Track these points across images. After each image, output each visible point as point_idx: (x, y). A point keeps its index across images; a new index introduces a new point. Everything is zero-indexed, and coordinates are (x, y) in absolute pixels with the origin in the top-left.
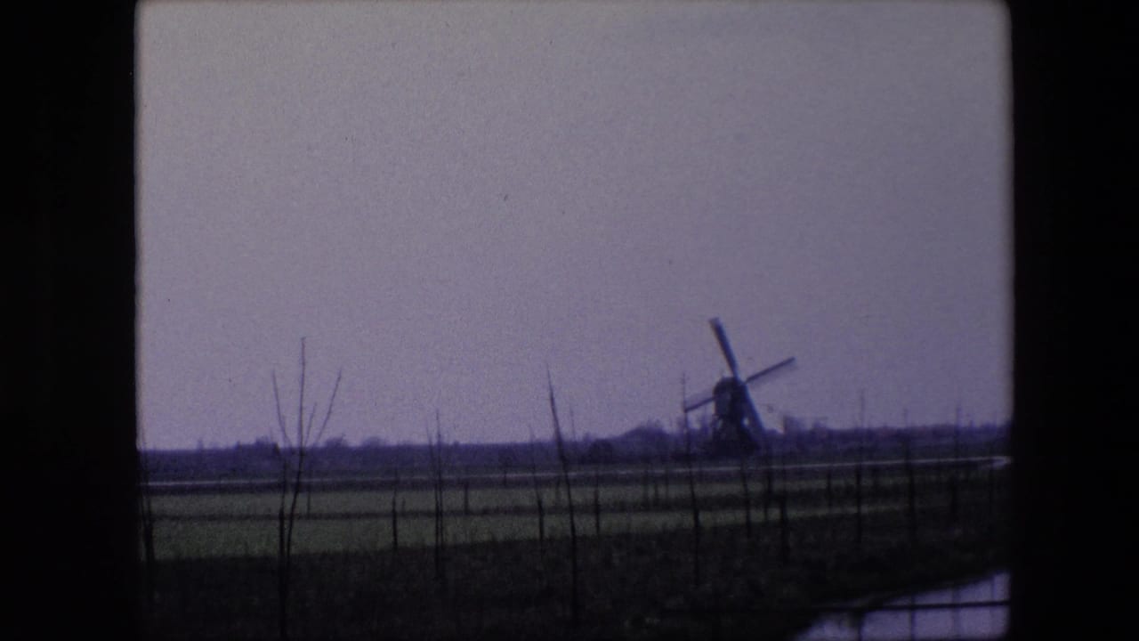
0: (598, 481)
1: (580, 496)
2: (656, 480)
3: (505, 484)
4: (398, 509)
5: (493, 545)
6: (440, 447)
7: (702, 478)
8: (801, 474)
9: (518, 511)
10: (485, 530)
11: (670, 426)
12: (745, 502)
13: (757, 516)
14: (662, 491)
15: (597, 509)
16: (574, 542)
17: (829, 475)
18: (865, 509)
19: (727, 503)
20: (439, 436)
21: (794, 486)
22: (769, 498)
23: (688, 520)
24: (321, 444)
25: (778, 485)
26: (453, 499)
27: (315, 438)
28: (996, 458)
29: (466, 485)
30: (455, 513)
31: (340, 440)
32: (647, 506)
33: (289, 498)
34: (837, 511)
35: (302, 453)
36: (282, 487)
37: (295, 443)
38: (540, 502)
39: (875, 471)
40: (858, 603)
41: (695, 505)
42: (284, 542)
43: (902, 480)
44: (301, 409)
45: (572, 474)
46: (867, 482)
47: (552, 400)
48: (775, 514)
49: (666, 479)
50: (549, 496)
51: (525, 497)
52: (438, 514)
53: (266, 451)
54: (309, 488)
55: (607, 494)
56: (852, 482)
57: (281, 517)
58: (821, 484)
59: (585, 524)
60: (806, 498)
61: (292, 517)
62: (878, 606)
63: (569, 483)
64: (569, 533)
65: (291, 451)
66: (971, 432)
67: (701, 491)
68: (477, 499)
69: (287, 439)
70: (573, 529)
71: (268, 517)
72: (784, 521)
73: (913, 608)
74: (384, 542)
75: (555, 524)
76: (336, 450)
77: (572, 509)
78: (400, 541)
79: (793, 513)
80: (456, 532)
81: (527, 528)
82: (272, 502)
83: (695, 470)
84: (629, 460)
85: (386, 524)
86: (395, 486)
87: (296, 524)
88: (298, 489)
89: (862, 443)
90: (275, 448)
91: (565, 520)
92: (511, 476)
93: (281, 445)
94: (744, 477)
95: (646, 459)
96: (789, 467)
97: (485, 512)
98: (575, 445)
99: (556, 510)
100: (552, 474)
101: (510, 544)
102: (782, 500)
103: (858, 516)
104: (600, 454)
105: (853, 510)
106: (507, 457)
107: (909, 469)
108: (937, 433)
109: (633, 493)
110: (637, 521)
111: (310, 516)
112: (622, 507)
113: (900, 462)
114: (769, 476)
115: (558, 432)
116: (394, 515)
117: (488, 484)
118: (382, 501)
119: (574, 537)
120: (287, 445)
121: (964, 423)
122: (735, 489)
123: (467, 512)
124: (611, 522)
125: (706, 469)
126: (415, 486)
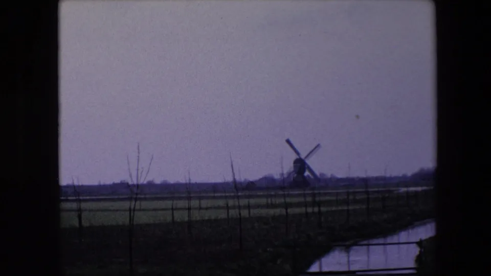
0: (249, 197)
1: (243, 202)
2: (271, 196)
3: (214, 198)
4: (174, 207)
5: (209, 221)
6: (190, 183)
7: (289, 195)
8: (326, 194)
9: (219, 208)
10: (207, 215)
11: (277, 176)
12: (306, 205)
13: (310, 210)
14: (274, 200)
15: (249, 207)
16: (240, 220)
17: (337, 194)
18: (351, 208)
19: (298, 205)
20: (190, 180)
21: (323, 198)
22: (314, 204)
23: (283, 211)
24: (145, 182)
25: (317, 199)
26: (195, 203)
27: (143, 180)
28: (400, 188)
29: (200, 198)
30: (195, 209)
31: (152, 181)
32: (268, 206)
33: (133, 203)
34: (340, 208)
35: (138, 186)
36: (130, 199)
37: (135, 182)
38: (227, 205)
39: (354, 193)
40: (347, 243)
41: (287, 206)
42: (131, 219)
43: (365, 196)
44: (138, 170)
45: (240, 194)
46: (351, 197)
47: (232, 166)
48: (316, 209)
49: (275, 196)
50: (231, 203)
51: (221, 203)
52: (189, 209)
53: (124, 185)
54: (141, 199)
55: (253, 201)
56: (346, 197)
57: (130, 210)
58: (334, 198)
59: (245, 213)
60: (328, 203)
61: (134, 210)
62: (356, 244)
63: (238, 197)
64: (239, 216)
65: (133, 185)
66: (391, 178)
67: (288, 200)
68: (204, 203)
69: (133, 181)
70: (240, 214)
71: (125, 210)
72: (320, 212)
73: (368, 245)
74: (169, 219)
75: (233, 213)
76: (151, 185)
77: (239, 207)
78: (175, 219)
79: (323, 209)
80: (196, 216)
81: (222, 215)
82: (126, 205)
83: (286, 193)
84: (261, 189)
85: (170, 212)
86: (172, 199)
87: (136, 212)
88: (136, 200)
89: (350, 182)
90: (128, 184)
91: (237, 210)
92: (216, 195)
93: (130, 183)
94: (305, 195)
95: (267, 188)
96: (322, 191)
97: (207, 209)
98: (241, 183)
99: (234, 207)
100: (232, 194)
101: (216, 220)
102: (319, 204)
103: (348, 210)
104: (250, 186)
105: (345, 208)
106: (215, 187)
107: (367, 193)
108: (377, 179)
109: (263, 201)
110: (264, 212)
111: (140, 210)
112: (258, 206)
113: (364, 190)
114: (314, 195)
115: (234, 179)
116: (173, 209)
117: (208, 198)
118: (168, 204)
119: (240, 218)
120: (132, 183)
121: (388, 175)
122: (302, 199)
123: (200, 208)
124: (255, 212)
125: (291, 193)
126: (180, 198)
